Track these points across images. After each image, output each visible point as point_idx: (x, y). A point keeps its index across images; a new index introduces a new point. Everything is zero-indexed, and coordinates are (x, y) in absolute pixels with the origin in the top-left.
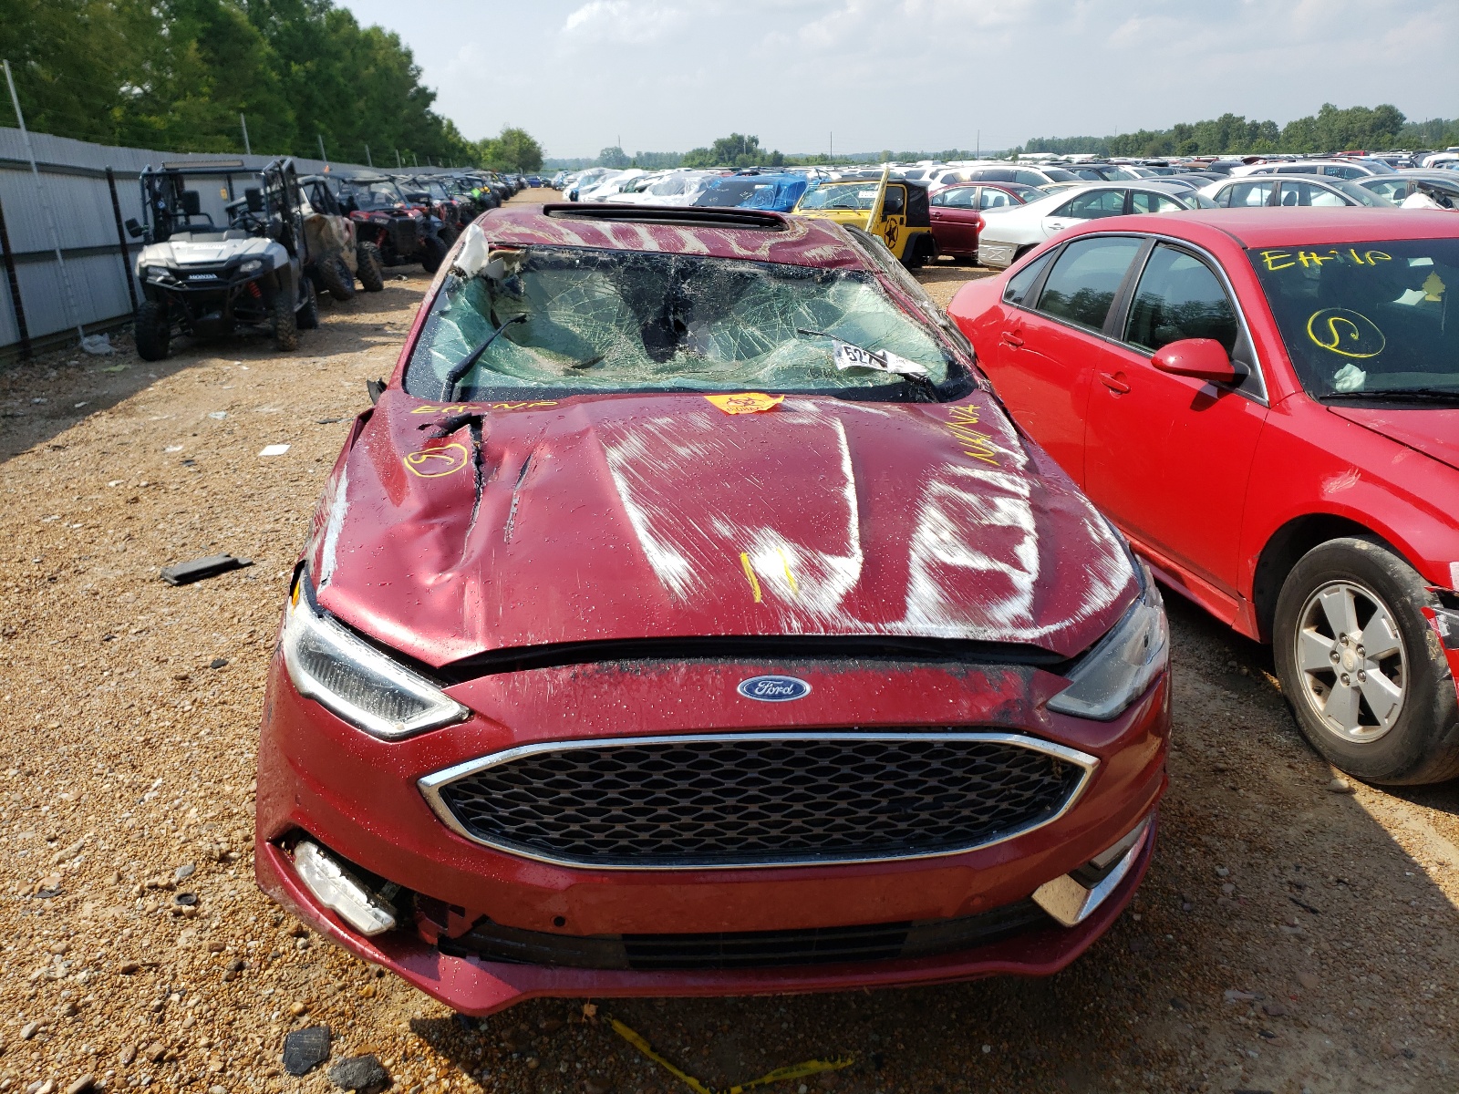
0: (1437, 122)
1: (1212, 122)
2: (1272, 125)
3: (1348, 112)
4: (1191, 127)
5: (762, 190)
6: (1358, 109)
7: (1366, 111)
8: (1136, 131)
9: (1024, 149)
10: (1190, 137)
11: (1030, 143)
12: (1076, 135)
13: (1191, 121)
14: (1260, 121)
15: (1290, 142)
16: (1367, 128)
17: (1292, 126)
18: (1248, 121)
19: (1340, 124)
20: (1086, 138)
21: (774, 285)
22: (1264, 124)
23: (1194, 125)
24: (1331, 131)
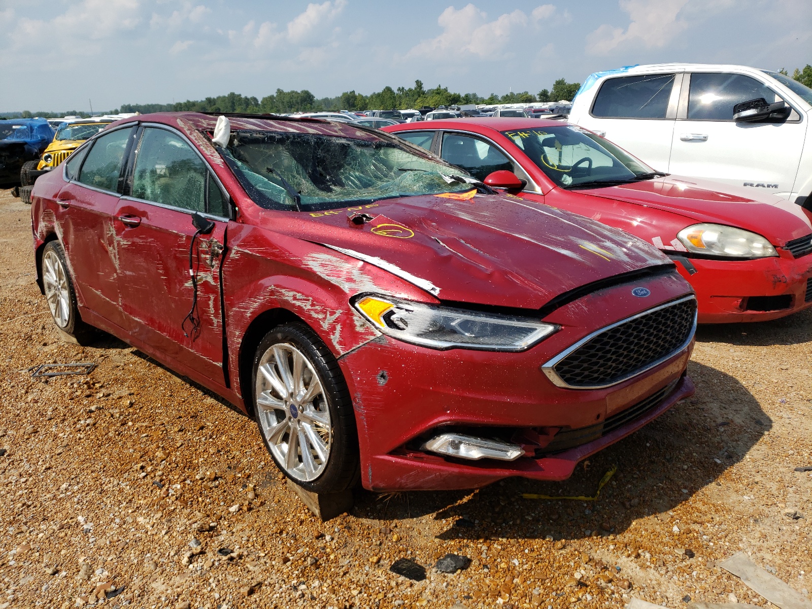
0: (326, 99)
1: (225, 97)
2: (255, 99)
3: (289, 93)
4: (214, 99)
5: (18, 130)
6: (293, 92)
7: (296, 93)
8: (185, 101)
9: (119, 110)
10: (215, 104)
11: (123, 107)
12: (150, 103)
13: (214, 96)
14: (249, 97)
15: (265, 108)
16: (299, 101)
17: (265, 99)
18: (243, 96)
19: (286, 99)
20: (156, 105)
21: (359, 150)
22: (251, 98)
23: (215, 98)
24: (283, 102)
